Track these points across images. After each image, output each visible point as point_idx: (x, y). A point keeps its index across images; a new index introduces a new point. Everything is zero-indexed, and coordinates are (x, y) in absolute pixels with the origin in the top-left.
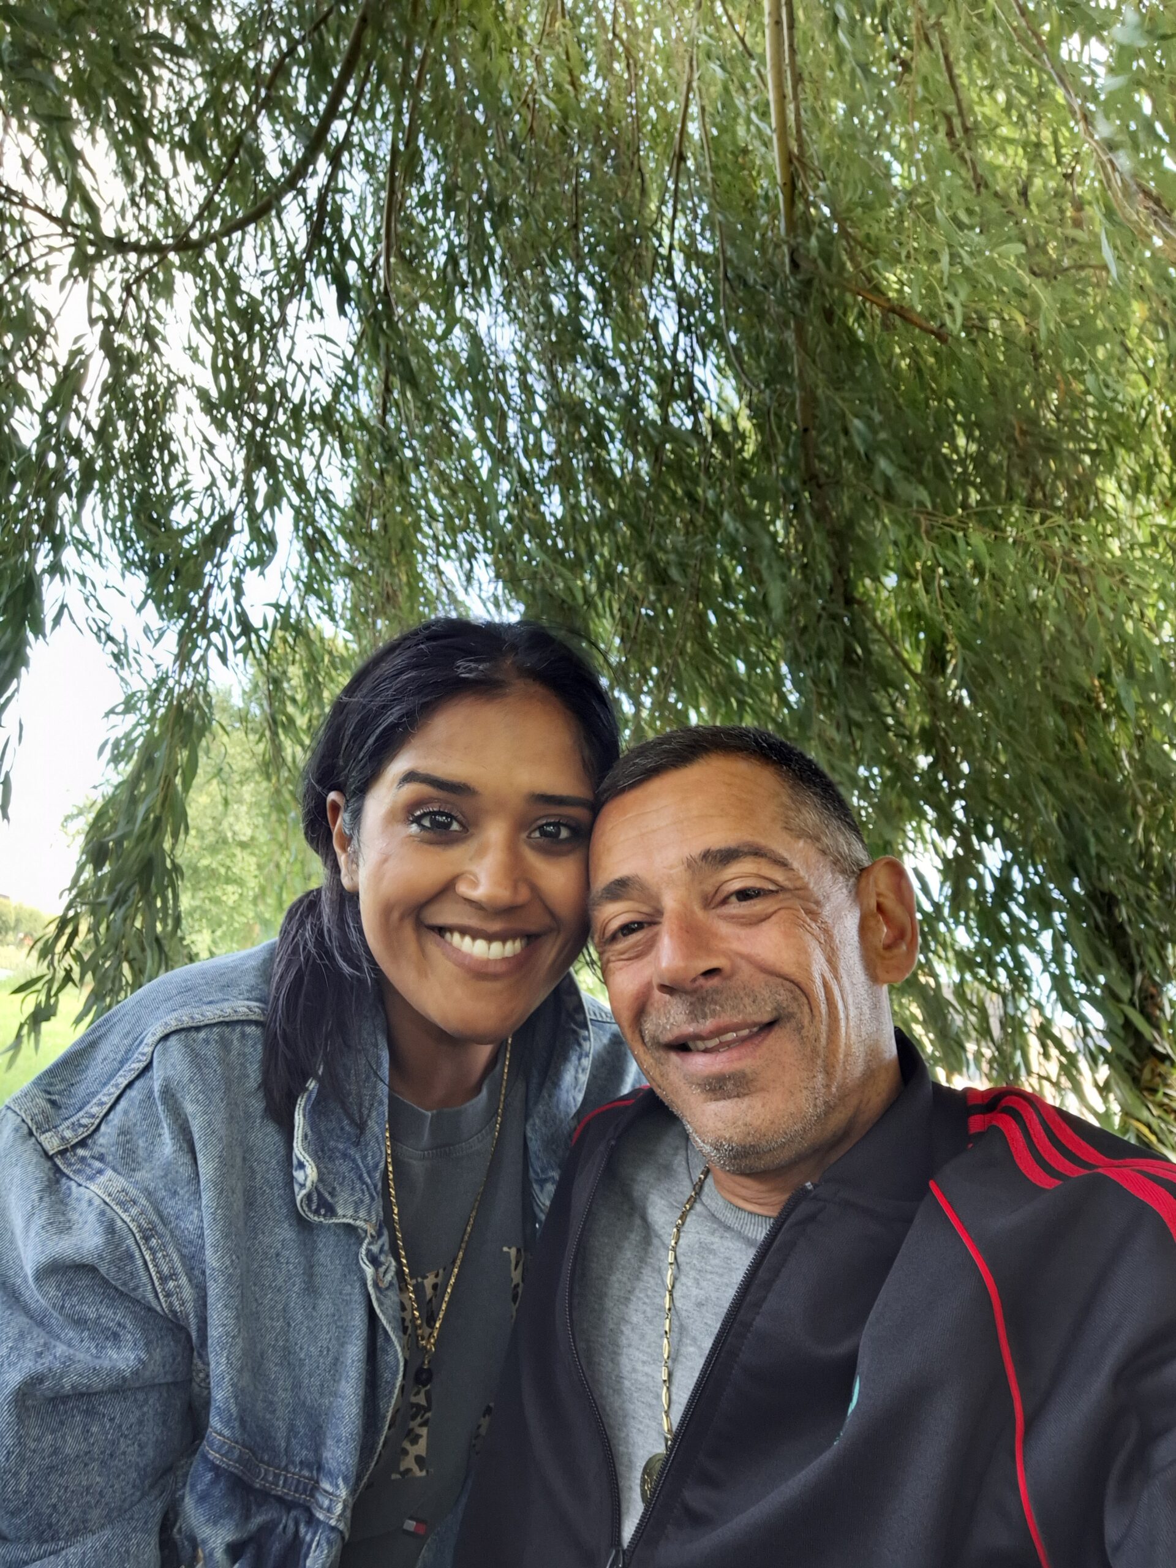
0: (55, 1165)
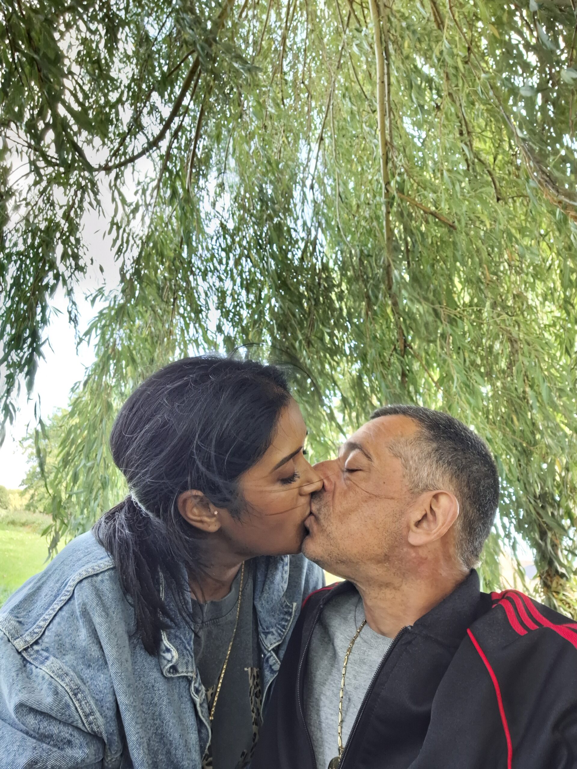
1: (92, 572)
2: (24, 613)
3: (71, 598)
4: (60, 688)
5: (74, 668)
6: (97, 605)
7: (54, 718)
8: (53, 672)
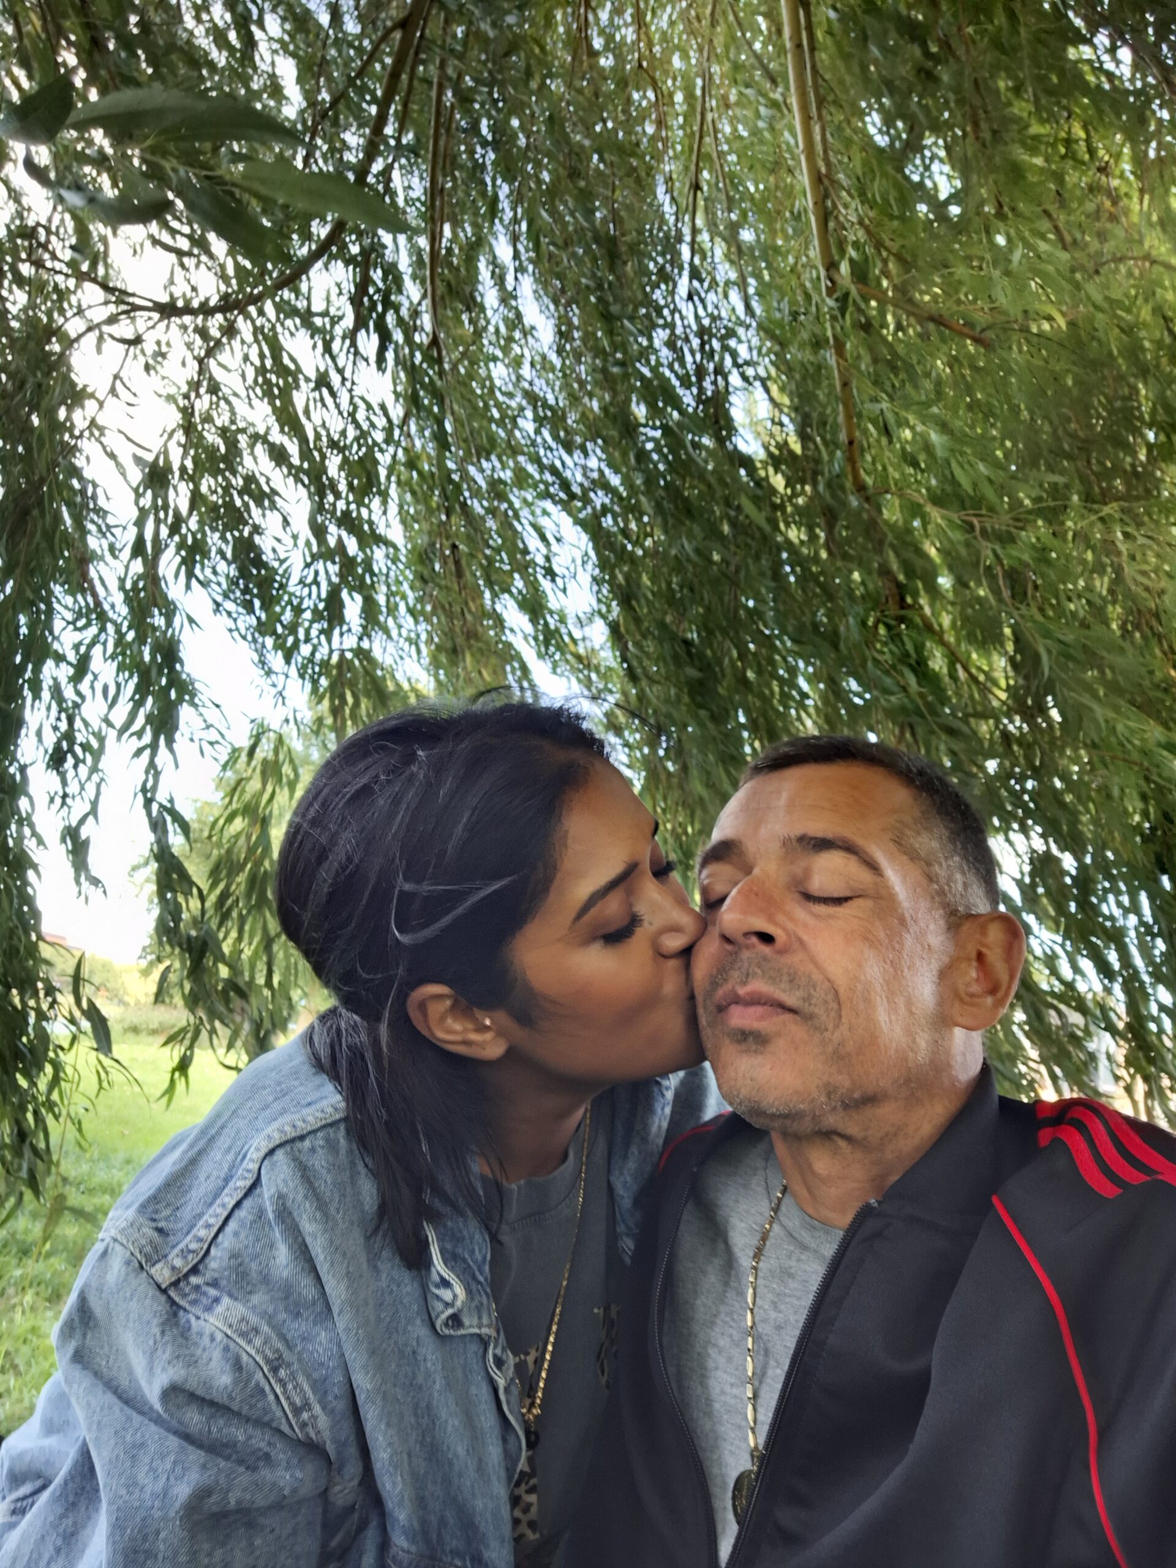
0: (169, 1297)
1: (291, 1133)
2: (166, 1213)
3: (256, 1183)
4: (245, 1357)
5: (270, 1319)
6: (306, 1197)
7: (238, 1414)
8: (230, 1326)
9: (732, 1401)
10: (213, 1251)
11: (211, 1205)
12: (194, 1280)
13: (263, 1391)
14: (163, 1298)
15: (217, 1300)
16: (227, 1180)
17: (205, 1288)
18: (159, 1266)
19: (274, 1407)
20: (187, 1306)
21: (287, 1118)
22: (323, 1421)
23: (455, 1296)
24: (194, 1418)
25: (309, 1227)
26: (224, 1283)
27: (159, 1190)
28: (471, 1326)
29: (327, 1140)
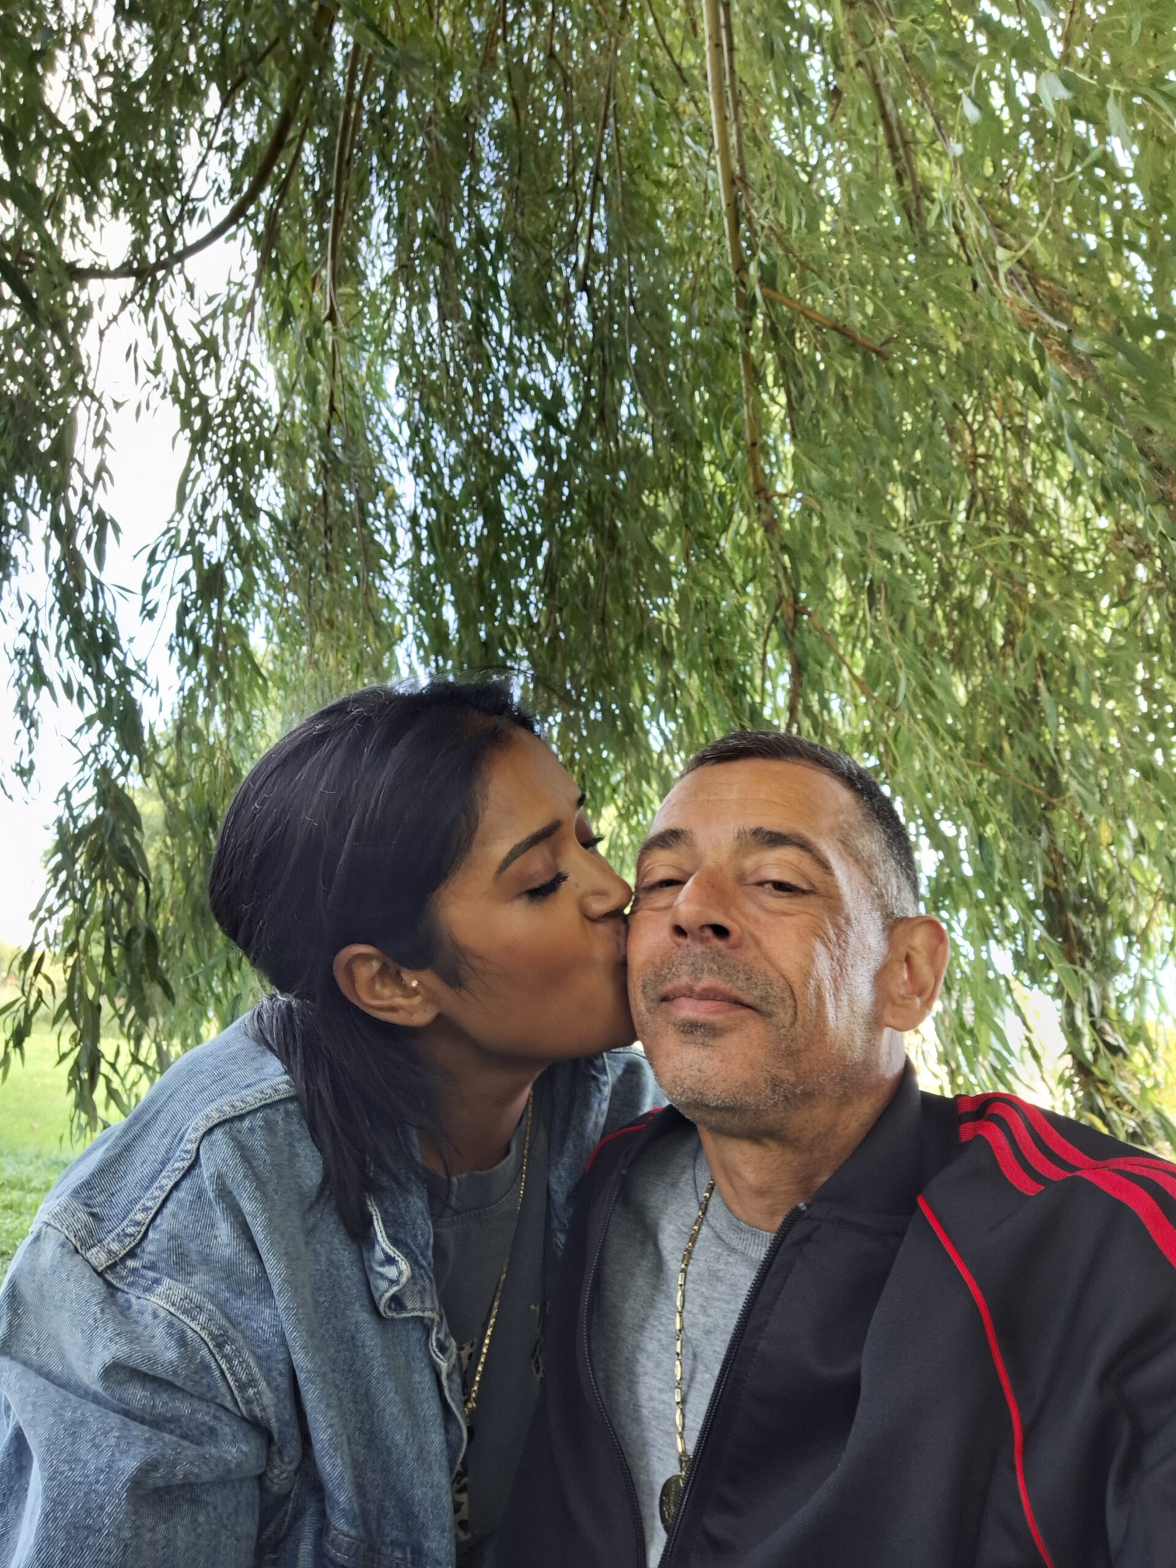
0: (106, 1280)
1: (230, 1112)
2: (101, 1198)
3: (195, 1163)
4: (190, 1333)
5: (212, 1297)
6: (245, 1177)
7: (181, 1390)
8: (173, 1304)
9: (661, 1407)
10: (151, 1235)
11: (147, 1188)
12: (131, 1263)
13: (207, 1368)
14: (101, 1281)
15: (156, 1281)
16: (164, 1164)
17: (143, 1272)
18: (94, 1250)
19: (220, 1383)
20: (125, 1288)
21: (227, 1099)
22: (268, 1398)
23: (400, 1273)
24: (137, 1395)
25: (248, 1206)
26: (162, 1265)
27: (93, 1175)
28: (414, 1308)
29: (266, 1121)
